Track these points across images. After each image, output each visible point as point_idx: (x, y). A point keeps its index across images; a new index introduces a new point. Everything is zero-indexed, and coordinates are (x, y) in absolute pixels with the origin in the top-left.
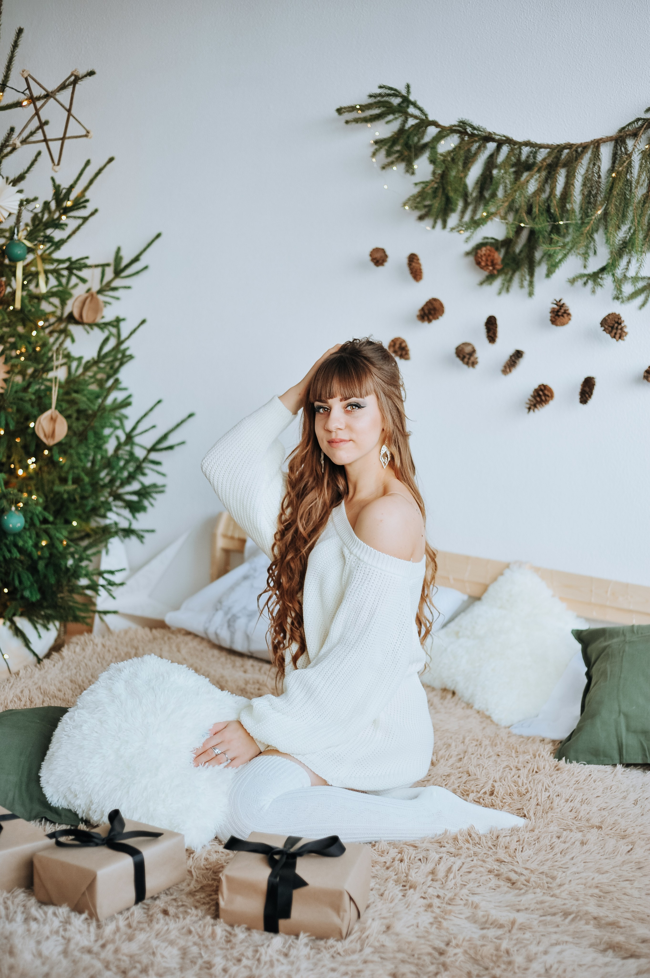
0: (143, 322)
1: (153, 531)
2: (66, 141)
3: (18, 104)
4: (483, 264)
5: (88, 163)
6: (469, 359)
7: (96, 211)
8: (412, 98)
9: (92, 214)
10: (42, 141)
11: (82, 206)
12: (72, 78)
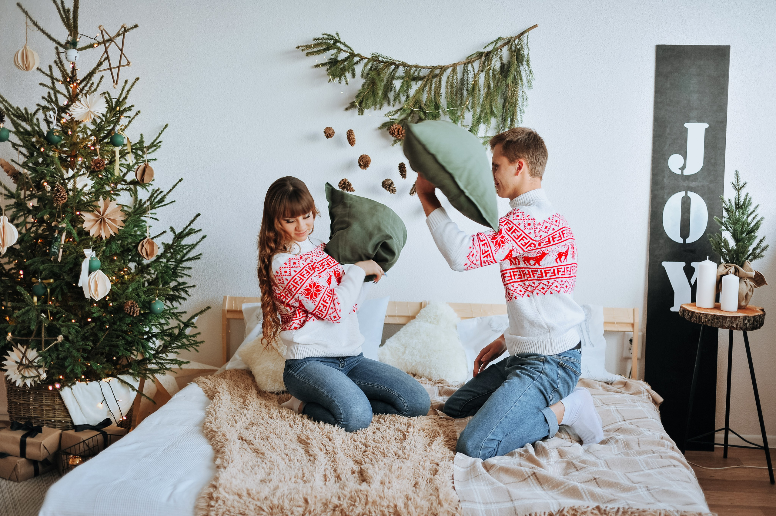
0: (181, 180)
1: (185, 312)
2: (121, 68)
3: (91, 46)
4: (396, 134)
5: (126, 82)
6: (389, 188)
7: (139, 112)
8: (342, 40)
9: (137, 114)
10: (108, 69)
11: (129, 109)
12: (123, 29)
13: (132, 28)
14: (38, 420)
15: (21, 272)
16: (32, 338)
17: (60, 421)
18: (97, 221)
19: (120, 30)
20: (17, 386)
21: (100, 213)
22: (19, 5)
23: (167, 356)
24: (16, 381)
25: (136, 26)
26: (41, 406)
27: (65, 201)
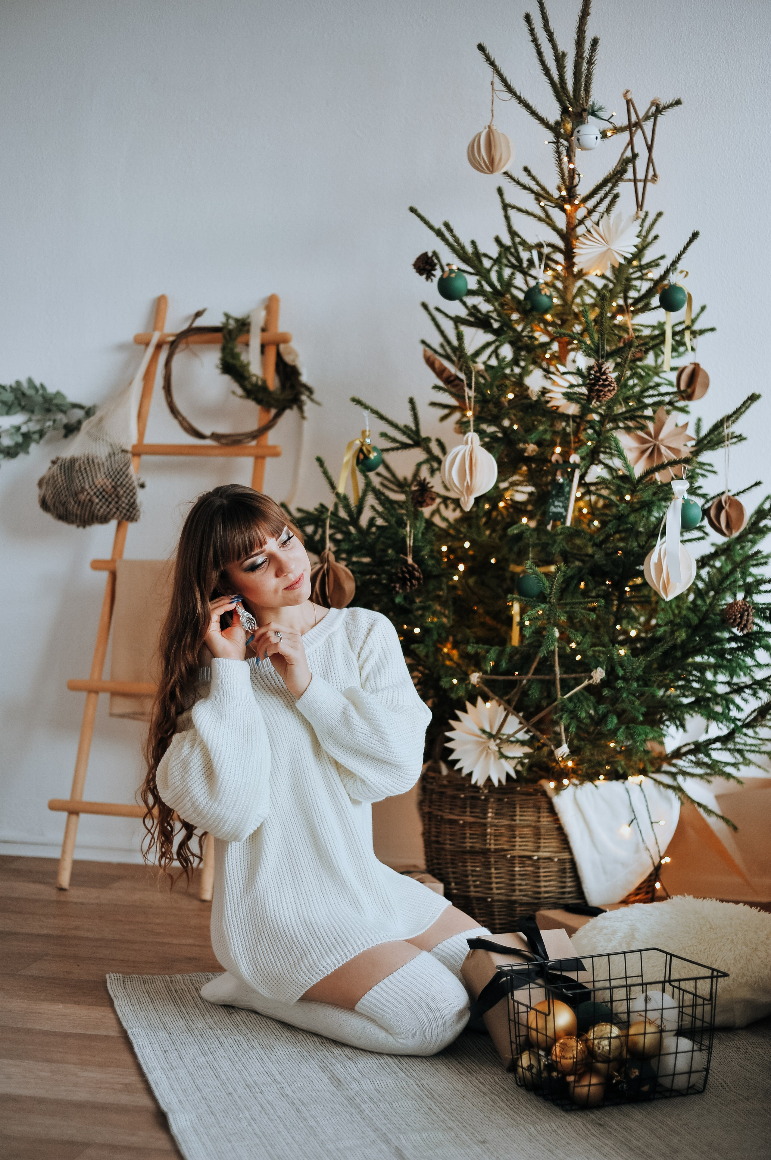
2: (647, 184)
10: (630, 180)
11: (654, 264)
12: (654, 109)
13: (671, 105)
14: (505, 856)
15: (461, 567)
16: (530, 676)
17: (550, 859)
18: (643, 452)
19: (650, 108)
20: (473, 782)
21: (649, 434)
22: (481, 48)
23: (756, 733)
24: (470, 775)
25: (678, 103)
26: (512, 828)
27: (613, 393)
